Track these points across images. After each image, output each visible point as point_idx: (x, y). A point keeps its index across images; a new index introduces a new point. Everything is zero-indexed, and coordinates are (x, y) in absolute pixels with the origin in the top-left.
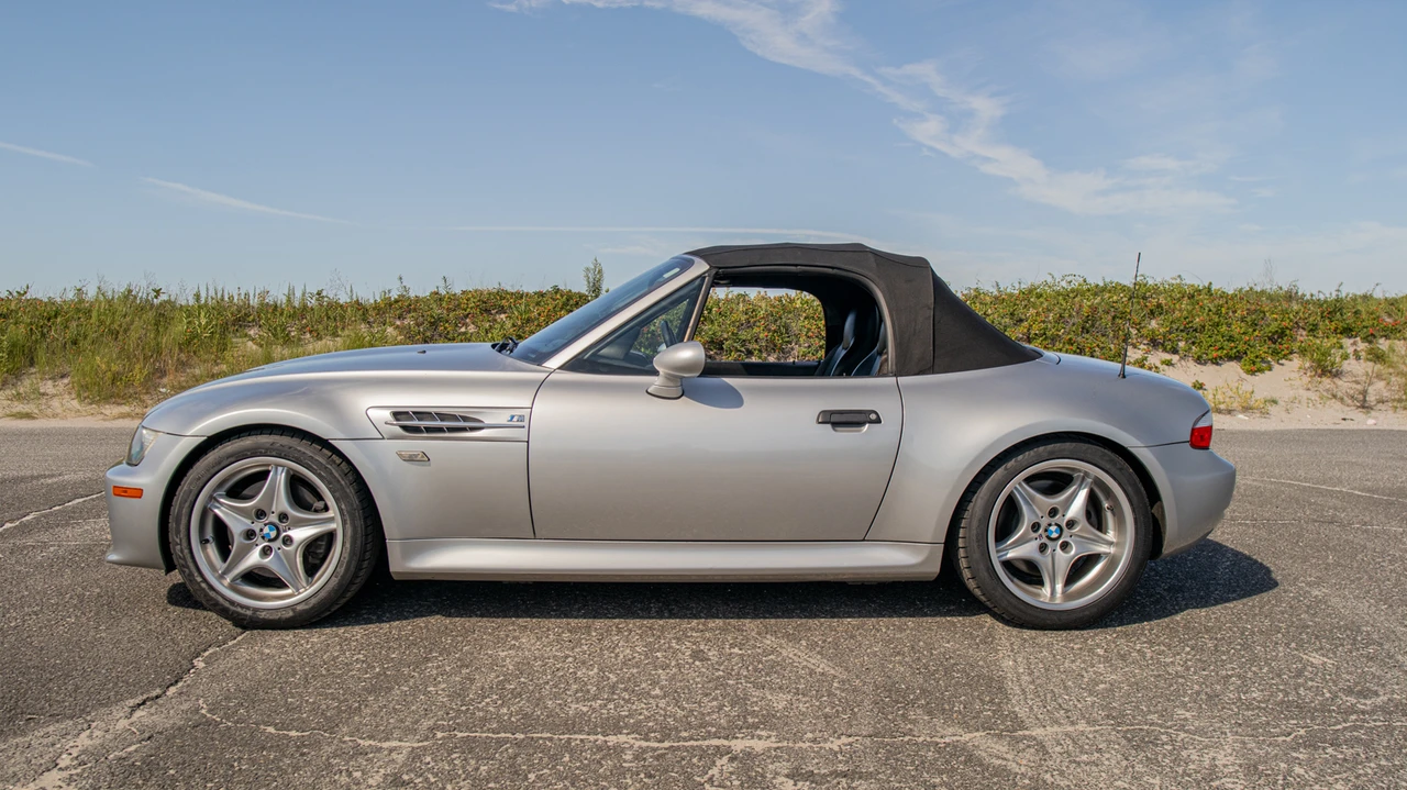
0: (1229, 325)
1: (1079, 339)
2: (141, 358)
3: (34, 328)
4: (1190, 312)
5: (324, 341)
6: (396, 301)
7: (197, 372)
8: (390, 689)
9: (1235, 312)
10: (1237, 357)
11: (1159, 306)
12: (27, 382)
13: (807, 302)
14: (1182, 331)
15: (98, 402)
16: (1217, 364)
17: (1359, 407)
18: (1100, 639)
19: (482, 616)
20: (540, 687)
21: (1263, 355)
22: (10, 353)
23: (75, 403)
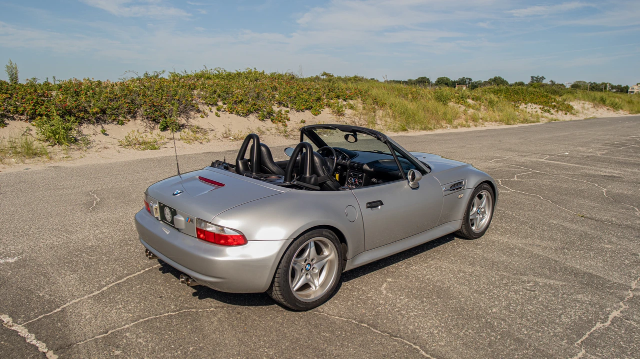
9: (302, 89)
14: (289, 98)
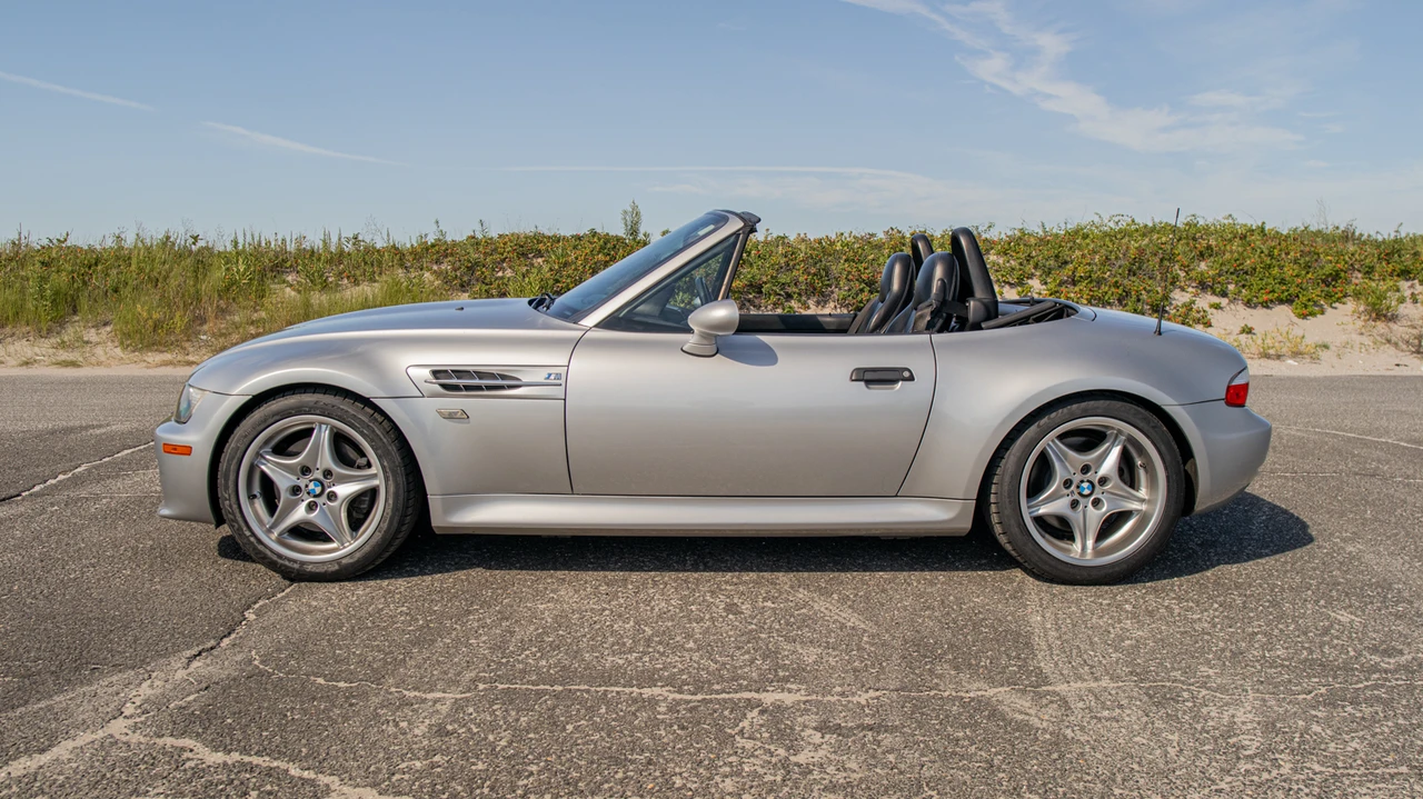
0: (1281, 267)
1: (1126, 282)
2: (182, 306)
3: (75, 275)
4: (1241, 254)
5: (361, 287)
6: (433, 246)
7: (237, 318)
8: (434, 641)
9: (1287, 254)
10: (1289, 301)
11: (1209, 247)
12: (70, 330)
13: (847, 244)
14: (1232, 273)
15: (140, 350)
16: (1268, 307)
17: (1413, 352)
18: (1129, 595)
19: (521, 569)
20: (578, 640)
21: (1316, 299)
22: (53, 301)
23: (118, 351)
